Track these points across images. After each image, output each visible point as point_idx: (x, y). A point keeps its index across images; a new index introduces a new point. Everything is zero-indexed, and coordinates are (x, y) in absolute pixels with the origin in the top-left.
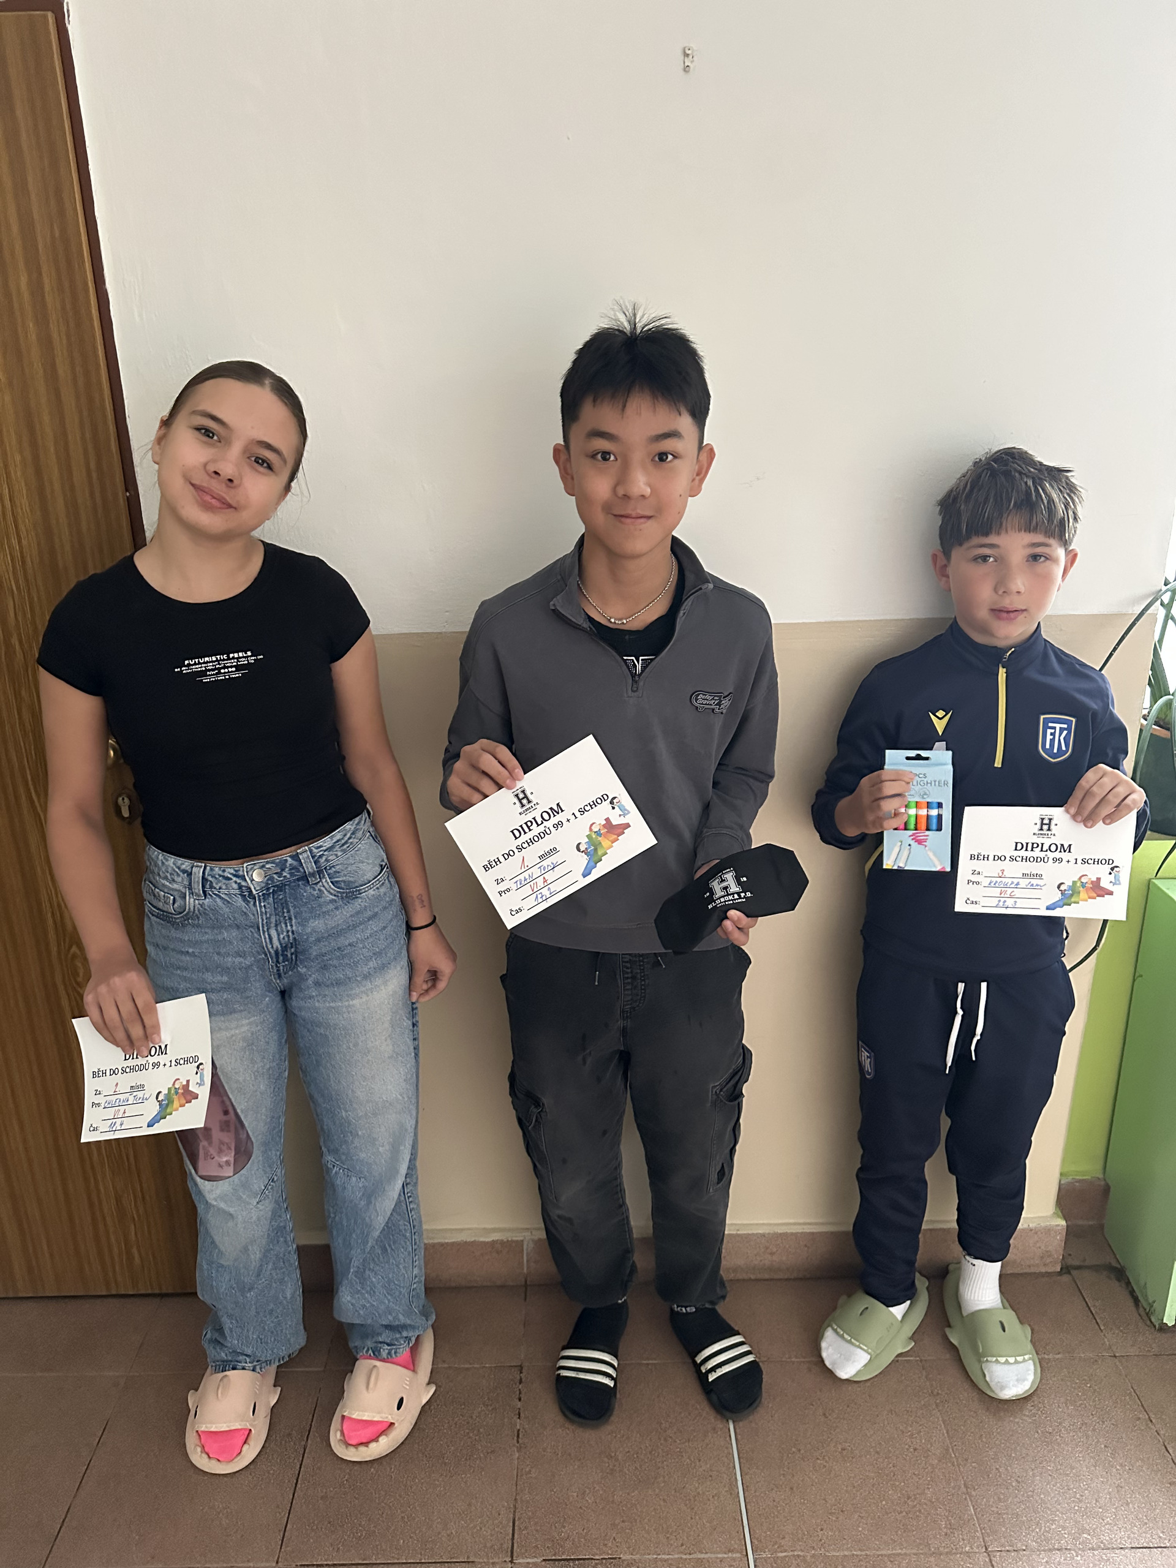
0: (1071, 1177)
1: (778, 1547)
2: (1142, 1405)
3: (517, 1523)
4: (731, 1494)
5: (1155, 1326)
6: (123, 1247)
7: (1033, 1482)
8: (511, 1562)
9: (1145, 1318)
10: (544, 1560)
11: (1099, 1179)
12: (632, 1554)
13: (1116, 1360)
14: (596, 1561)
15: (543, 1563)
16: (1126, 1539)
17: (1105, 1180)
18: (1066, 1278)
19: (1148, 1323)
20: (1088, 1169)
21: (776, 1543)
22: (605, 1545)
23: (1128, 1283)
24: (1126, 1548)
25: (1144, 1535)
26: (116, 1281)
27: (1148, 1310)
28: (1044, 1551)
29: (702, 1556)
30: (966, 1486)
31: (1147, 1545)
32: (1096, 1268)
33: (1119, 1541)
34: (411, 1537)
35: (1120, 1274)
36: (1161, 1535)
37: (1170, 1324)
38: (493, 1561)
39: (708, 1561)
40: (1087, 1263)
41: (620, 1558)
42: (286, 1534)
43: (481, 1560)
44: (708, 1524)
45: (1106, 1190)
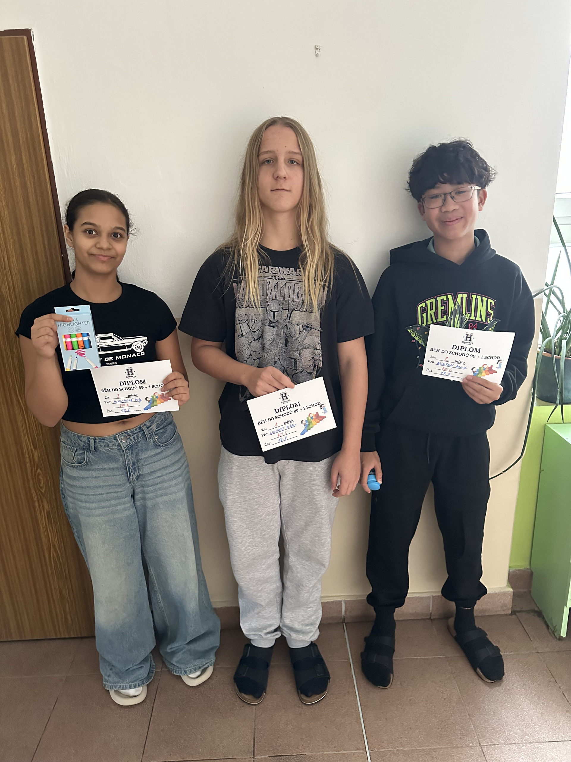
0: (514, 568)
1: (381, 747)
2: (552, 675)
3: (256, 739)
4: (358, 724)
5: (557, 638)
6: (63, 615)
7: (501, 712)
8: (254, 758)
9: (552, 633)
10: (269, 756)
11: (528, 569)
12: (311, 752)
13: (539, 654)
14: (294, 756)
15: (269, 758)
16: (546, 737)
17: (531, 569)
18: (514, 616)
19: (554, 636)
20: (523, 564)
21: (380, 745)
22: (298, 748)
23: (543, 618)
24: (547, 742)
25: (554, 735)
26: (60, 631)
27: (553, 630)
28: (507, 744)
29: (345, 752)
30: (469, 715)
31: (556, 740)
32: (528, 612)
33: (543, 739)
34: (205, 748)
35: (539, 614)
36: (563, 735)
37: (564, 637)
38: (245, 757)
39: (348, 754)
40: (524, 609)
41: (305, 754)
42: (145, 748)
43: (239, 758)
44: (347, 737)
45: (532, 574)
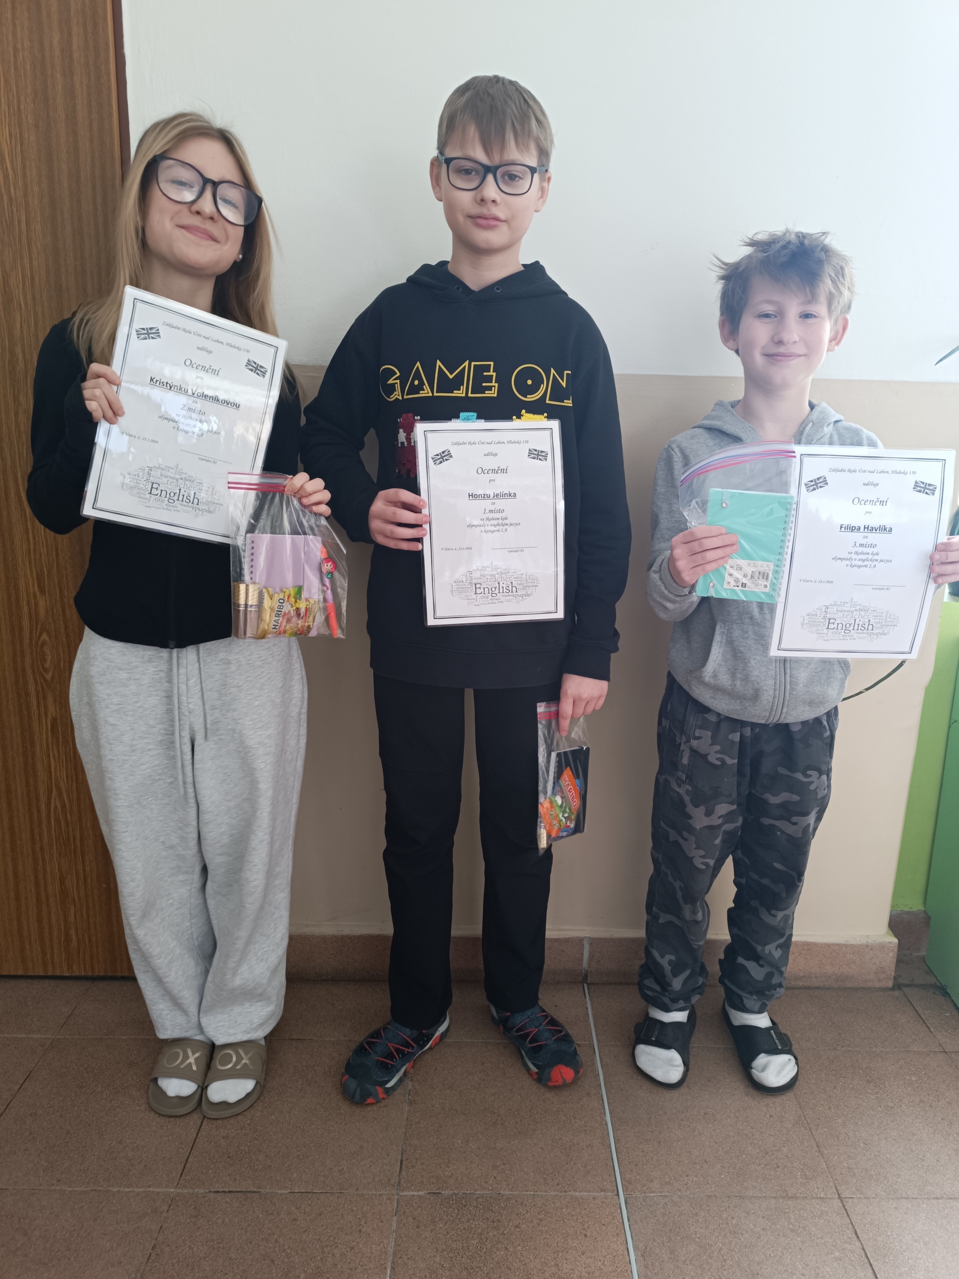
0: (900, 909)
1: (647, 1189)
3: (404, 1163)
4: (603, 1145)
6: (63, 930)
7: (879, 1144)
10: (430, 1193)
11: (921, 911)
12: (511, 1191)
13: (946, 1055)
15: (428, 1196)
17: (926, 913)
18: (897, 993)
20: (913, 903)
21: (644, 1185)
22: (486, 1182)
23: (950, 999)
26: (53, 962)
29: (577, 1194)
30: (818, 1146)
32: (922, 986)
35: (941, 990)
38: (380, 1193)
39: (582, 1198)
40: (915, 983)
42: (188, 1164)
44: (582, 1169)
45: (928, 921)
